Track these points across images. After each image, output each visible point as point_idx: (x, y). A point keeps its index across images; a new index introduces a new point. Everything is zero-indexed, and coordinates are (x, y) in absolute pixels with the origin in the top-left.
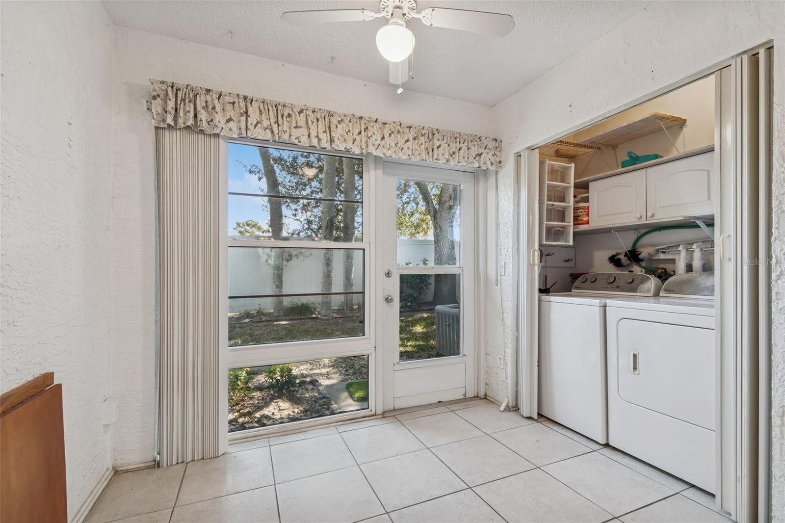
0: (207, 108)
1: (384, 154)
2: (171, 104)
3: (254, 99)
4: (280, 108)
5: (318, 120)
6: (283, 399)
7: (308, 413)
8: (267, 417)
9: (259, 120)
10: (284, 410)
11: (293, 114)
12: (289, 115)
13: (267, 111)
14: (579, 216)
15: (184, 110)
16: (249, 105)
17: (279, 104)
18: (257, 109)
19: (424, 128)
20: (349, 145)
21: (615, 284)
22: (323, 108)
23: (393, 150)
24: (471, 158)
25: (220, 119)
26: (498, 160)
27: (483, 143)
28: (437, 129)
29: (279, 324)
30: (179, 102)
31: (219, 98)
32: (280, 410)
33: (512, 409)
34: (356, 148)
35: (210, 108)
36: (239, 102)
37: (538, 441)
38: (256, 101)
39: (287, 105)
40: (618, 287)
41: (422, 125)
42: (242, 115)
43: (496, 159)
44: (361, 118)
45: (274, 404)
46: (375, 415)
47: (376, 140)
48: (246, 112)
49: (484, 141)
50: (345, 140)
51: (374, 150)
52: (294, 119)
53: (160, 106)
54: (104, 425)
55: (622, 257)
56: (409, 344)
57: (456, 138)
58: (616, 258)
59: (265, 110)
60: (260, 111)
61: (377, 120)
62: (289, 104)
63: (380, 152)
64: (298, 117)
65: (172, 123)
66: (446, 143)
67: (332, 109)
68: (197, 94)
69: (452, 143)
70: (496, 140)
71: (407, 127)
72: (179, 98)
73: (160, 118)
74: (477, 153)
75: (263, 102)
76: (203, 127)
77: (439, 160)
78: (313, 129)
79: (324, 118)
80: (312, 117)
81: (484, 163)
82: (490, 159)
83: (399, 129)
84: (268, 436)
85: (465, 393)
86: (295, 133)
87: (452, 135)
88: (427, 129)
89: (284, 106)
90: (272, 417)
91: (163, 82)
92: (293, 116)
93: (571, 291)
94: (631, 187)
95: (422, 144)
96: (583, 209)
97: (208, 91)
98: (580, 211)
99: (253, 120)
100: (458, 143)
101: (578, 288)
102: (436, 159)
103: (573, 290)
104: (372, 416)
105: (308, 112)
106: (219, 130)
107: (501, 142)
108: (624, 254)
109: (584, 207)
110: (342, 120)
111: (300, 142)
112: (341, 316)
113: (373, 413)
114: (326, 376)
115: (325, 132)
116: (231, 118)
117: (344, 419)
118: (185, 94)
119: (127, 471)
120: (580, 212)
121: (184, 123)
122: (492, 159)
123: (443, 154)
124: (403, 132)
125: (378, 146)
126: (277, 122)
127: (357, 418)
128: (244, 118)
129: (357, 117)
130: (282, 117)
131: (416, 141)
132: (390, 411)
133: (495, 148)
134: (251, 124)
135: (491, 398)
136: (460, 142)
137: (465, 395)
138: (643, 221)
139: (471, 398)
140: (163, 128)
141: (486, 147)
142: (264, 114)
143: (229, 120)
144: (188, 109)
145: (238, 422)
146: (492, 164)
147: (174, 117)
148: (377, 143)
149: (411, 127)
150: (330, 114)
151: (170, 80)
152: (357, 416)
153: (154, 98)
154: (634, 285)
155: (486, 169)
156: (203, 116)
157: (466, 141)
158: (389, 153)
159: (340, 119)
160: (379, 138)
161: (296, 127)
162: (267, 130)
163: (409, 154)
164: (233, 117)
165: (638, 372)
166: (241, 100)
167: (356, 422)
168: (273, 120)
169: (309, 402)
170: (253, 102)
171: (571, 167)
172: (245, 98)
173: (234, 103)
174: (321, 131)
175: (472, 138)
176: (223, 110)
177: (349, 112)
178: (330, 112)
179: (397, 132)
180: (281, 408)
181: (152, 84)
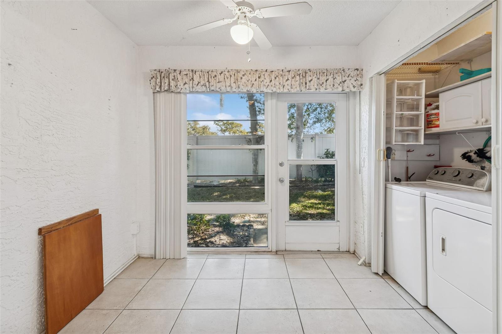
0: (175, 79)
1: (272, 90)
2: (158, 80)
3: (197, 71)
4: (210, 73)
5: (231, 76)
6: (224, 234)
7: (235, 244)
8: (212, 243)
9: (199, 81)
10: (222, 240)
11: (217, 75)
12: (216, 76)
13: (203, 76)
14: (432, 121)
15: (164, 82)
16: (194, 74)
17: (209, 71)
18: (198, 76)
19: (299, 70)
20: (249, 88)
21: (458, 177)
22: (233, 69)
23: (277, 87)
24: (336, 85)
25: (180, 83)
26: (359, 83)
27: (347, 73)
28: (309, 69)
29: (254, 188)
30: (162, 79)
31: (180, 73)
32: (220, 240)
33: (367, 265)
34: (254, 89)
35: (176, 79)
36: (189, 74)
37: (371, 291)
38: (198, 71)
39: (213, 70)
40: (460, 180)
41: (298, 68)
42: (190, 80)
43: (358, 83)
44: (256, 71)
45: (218, 236)
46: (271, 252)
47: (266, 83)
48: (193, 79)
49: (347, 72)
50: (247, 85)
51: (265, 88)
52: (217, 78)
53: (154, 82)
54: (132, 234)
55: (472, 154)
56: (328, 208)
57: (324, 73)
58: (467, 155)
59: (202, 76)
60: (200, 76)
61: (267, 70)
62: (215, 70)
63: (269, 89)
64: (220, 76)
65: (159, 90)
66: (315, 78)
67: (238, 68)
68: (170, 73)
69: (321, 77)
70: (357, 70)
71: (287, 71)
72: (162, 77)
73: (154, 88)
74: (341, 81)
75: (201, 72)
76: (172, 89)
77: (311, 89)
78: (228, 82)
79: (234, 75)
80: (227, 74)
81: (348, 87)
82: (352, 84)
83: (282, 73)
84: (209, 253)
85: (339, 247)
86: (219, 85)
87: (320, 71)
88: (302, 71)
89: (212, 71)
90: (215, 243)
91: (155, 70)
92: (217, 76)
93: (426, 181)
94: (470, 96)
95: (297, 81)
96: (435, 115)
97: (175, 70)
98: (434, 116)
99: (196, 82)
100: (325, 76)
101: (431, 178)
102: (308, 89)
103: (427, 180)
104: (269, 252)
105: (225, 73)
106: (180, 90)
107: (362, 70)
108: (474, 152)
109: (436, 113)
110: (245, 74)
111: (221, 90)
112: (293, 185)
113: (270, 250)
114: (262, 223)
115: (234, 82)
116: (186, 82)
117: (252, 251)
118: (165, 74)
119: (143, 258)
120: (433, 118)
121: (164, 89)
122: (355, 83)
123: (313, 85)
124: (285, 75)
125: (268, 86)
126: (208, 81)
127: (260, 252)
128: (191, 82)
129: (254, 70)
130: (211, 77)
131: (294, 79)
132: (282, 251)
133: (356, 75)
134: (195, 84)
135: (357, 254)
136: (327, 75)
137: (339, 249)
138: (479, 125)
139: (343, 252)
140: (156, 92)
141: (349, 76)
142: (202, 78)
143: (185, 83)
144: (165, 81)
145: (198, 243)
146: (354, 87)
147: (160, 87)
148: (267, 85)
149: (290, 71)
150: (238, 71)
151: (158, 68)
152: (259, 251)
153: (152, 78)
154: (473, 179)
155: (349, 91)
156: (173, 84)
157: (332, 74)
158: (274, 90)
159: (244, 73)
160: (268, 81)
161: (219, 82)
162: (203, 86)
163: (288, 88)
164: (187, 82)
165: (445, 253)
166: (190, 72)
167: (258, 254)
168: (206, 80)
169: (239, 238)
170: (197, 72)
171: (422, 83)
172: (192, 71)
173: (187, 75)
174: (232, 82)
175: (337, 71)
176: (182, 79)
177: (249, 68)
178: (237, 70)
179: (280, 76)
180: (221, 239)
181: (151, 72)
